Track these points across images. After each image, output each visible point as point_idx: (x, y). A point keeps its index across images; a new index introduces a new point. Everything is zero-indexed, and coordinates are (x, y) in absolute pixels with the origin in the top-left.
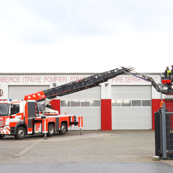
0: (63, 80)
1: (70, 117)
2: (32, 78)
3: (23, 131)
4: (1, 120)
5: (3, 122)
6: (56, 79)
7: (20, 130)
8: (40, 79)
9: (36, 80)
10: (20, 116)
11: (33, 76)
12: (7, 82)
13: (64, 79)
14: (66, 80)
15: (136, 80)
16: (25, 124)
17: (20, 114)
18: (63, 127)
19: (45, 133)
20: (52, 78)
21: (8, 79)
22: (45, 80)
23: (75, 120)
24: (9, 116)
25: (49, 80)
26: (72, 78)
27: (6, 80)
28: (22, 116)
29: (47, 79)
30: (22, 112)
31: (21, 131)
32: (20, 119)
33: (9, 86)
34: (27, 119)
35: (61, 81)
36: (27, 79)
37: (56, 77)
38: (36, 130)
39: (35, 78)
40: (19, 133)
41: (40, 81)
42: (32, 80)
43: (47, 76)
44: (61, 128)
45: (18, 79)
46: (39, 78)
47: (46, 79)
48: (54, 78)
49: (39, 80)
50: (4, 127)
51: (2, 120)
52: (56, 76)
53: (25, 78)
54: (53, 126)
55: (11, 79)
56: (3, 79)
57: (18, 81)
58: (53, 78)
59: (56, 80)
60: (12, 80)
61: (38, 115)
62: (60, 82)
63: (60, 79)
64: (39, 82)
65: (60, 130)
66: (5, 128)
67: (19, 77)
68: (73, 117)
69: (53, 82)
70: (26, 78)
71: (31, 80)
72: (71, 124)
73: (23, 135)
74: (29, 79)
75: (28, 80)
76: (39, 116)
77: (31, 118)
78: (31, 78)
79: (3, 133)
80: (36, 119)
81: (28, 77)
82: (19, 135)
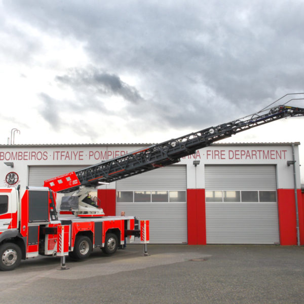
1: (126, 221)
2: (68, 152)
3: (14, 253)
6: (110, 153)
7: (7, 249)
8: (81, 154)
9: (75, 156)
10: (9, 221)
11: (69, 150)
12: (27, 159)
15: (248, 155)
16: (20, 237)
17: (8, 216)
18: (110, 241)
19: (62, 257)
20: (101, 152)
21: (28, 154)
22: (90, 156)
23: (137, 227)
25: (97, 155)
27: (24, 156)
28: (12, 220)
29: (94, 154)
30: (15, 212)
31: (10, 251)
32: (7, 226)
33: (29, 167)
34: (26, 225)
36: (59, 154)
38: (49, 249)
39: (73, 153)
40: (4, 257)
41: (81, 157)
42: (69, 157)
43: (94, 150)
44: (106, 242)
45: (44, 155)
46: (80, 152)
47: (91, 154)
48: (106, 152)
49: (80, 155)
52: (110, 149)
53: (56, 154)
54: (89, 239)
55: (34, 154)
56: (20, 154)
57: (45, 158)
58: (104, 153)
59: (108, 155)
60: (34, 156)
61: (55, 217)
63: (116, 155)
64: (80, 159)
65: (103, 245)
67: (46, 152)
68: (132, 220)
69: (103, 159)
70: (58, 152)
71: (66, 157)
72: (128, 234)
73: (13, 261)
74: (63, 154)
75: (62, 156)
76: (56, 219)
77: (38, 224)
78: (66, 152)
80: (48, 226)
81: (62, 152)
82: (4, 260)
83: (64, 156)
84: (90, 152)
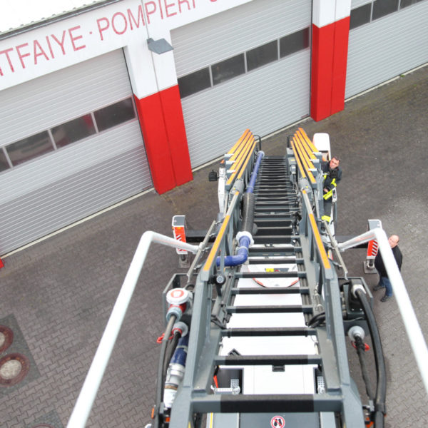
0: (180, 3)
2: (36, 42)
6: (151, 8)
8: (75, 34)
9: (61, 45)
11: (40, 35)
20: (129, 11)
22: (101, 31)
25: (120, 23)
29: (111, 24)
35: (171, 10)
36: (14, 56)
39: (51, 40)
41: (78, 43)
42: (43, 53)
43: (108, 12)
46: (70, 30)
47: (103, 24)
48: (140, 7)
49: (73, 40)
58: (135, 13)
59: (148, 14)
62: (168, 16)
63: (167, 7)
64: (76, 49)
70: (7, 51)
71: (36, 56)
74: (23, 51)
75: (21, 57)
78: (31, 44)
81: (18, 48)
83: (27, 55)
84: (98, 21)
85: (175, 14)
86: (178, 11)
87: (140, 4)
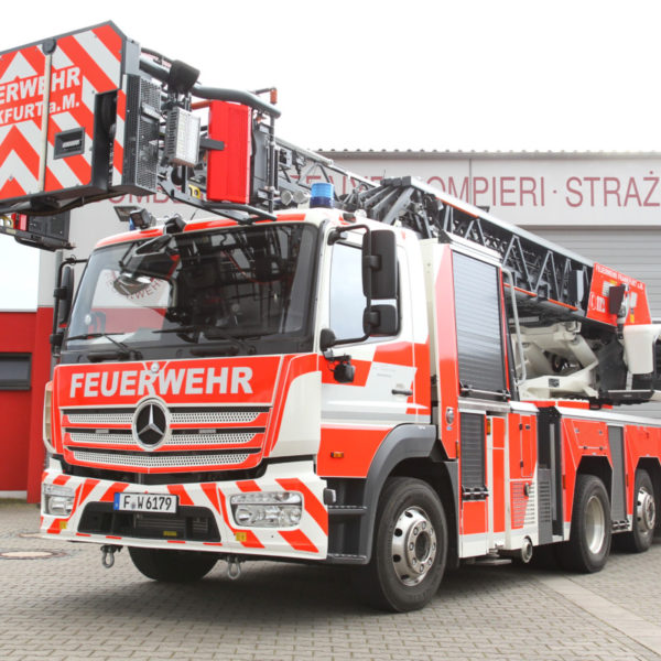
0: (522, 192)
4: (229, 397)
5: (249, 418)
6: (480, 185)
7: (405, 506)
13: (528, 185)
14: (538, 192)
16: (438, 458)
20: (451, 180)
24: (317, 351)
26: (574, 185)
30: (423, 340)
32: (402, 402)
35: (508, 198)
37: (475, 174)
38: (512, 525)
48: (466, 180)
50: (259, 471)
51: (241, 396)
52: (479, 170)
58: (459, 183)
59: (476, 192)
62: (503, 204)
63: (503, 191)
66: (269, 481)
79: (251, 540)
82: (397, 558)
85: (513, 204)
86: (518, 203)
87: (468, 175)
